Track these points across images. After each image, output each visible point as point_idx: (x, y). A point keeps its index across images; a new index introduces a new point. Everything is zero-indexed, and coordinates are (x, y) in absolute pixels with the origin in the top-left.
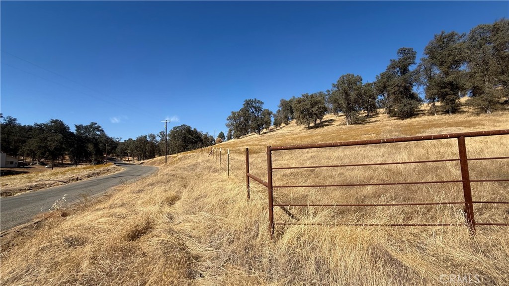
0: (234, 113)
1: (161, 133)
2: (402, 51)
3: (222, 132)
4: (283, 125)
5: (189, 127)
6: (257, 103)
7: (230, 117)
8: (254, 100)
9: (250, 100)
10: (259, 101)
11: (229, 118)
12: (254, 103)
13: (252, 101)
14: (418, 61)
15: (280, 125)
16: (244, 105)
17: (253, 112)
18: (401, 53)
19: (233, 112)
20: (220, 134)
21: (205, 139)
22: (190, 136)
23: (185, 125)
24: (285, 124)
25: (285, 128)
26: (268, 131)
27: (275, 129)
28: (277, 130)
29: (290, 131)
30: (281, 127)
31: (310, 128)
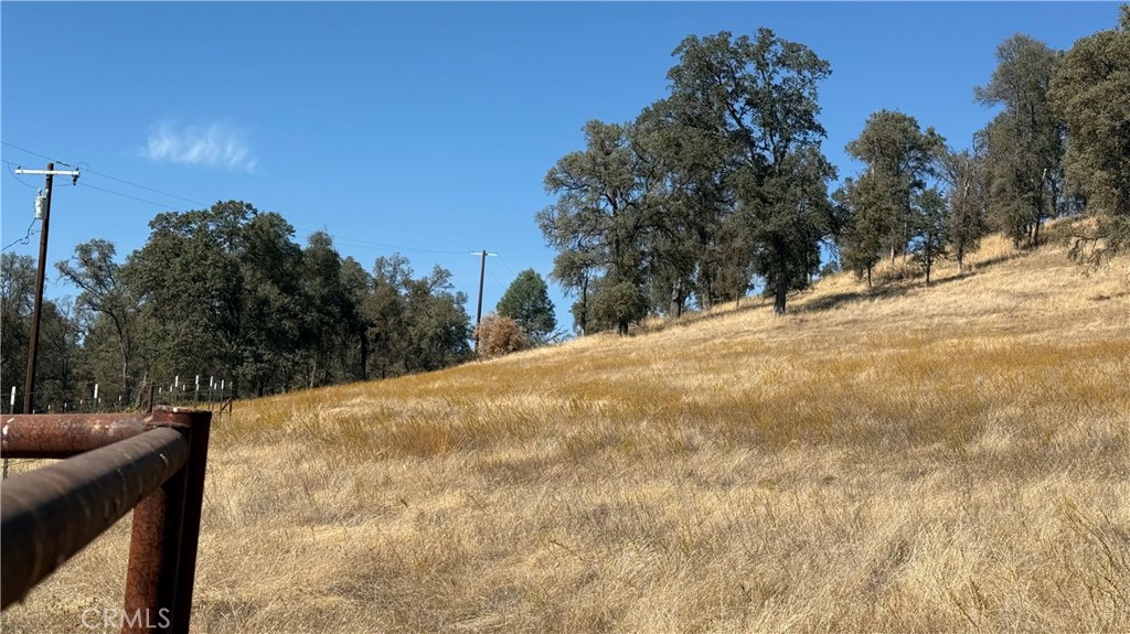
0: (603, 138)
1: (84, 250)
3: (530, 277)
4: (994, 245)
5: (275, 221)
6: (781, 62)
7: (569, 163)
8: (753, 42)
9: (721, 42)
10: (793, 48)
11: (568, 174)
12: (750, 68)
13: (743, 52)
16: (676, 73)
17: (744, 136)
19: (595, 128)
20: (516, 286)
21: (384, 315)
22: (268, 290)
23: (238, 209)
24: (1018, 236)
25: (996, 270)
26: (861, 288)
27: (916, 280)
28: (930, 284)
29: (1026, 296)
30: (970, 258)
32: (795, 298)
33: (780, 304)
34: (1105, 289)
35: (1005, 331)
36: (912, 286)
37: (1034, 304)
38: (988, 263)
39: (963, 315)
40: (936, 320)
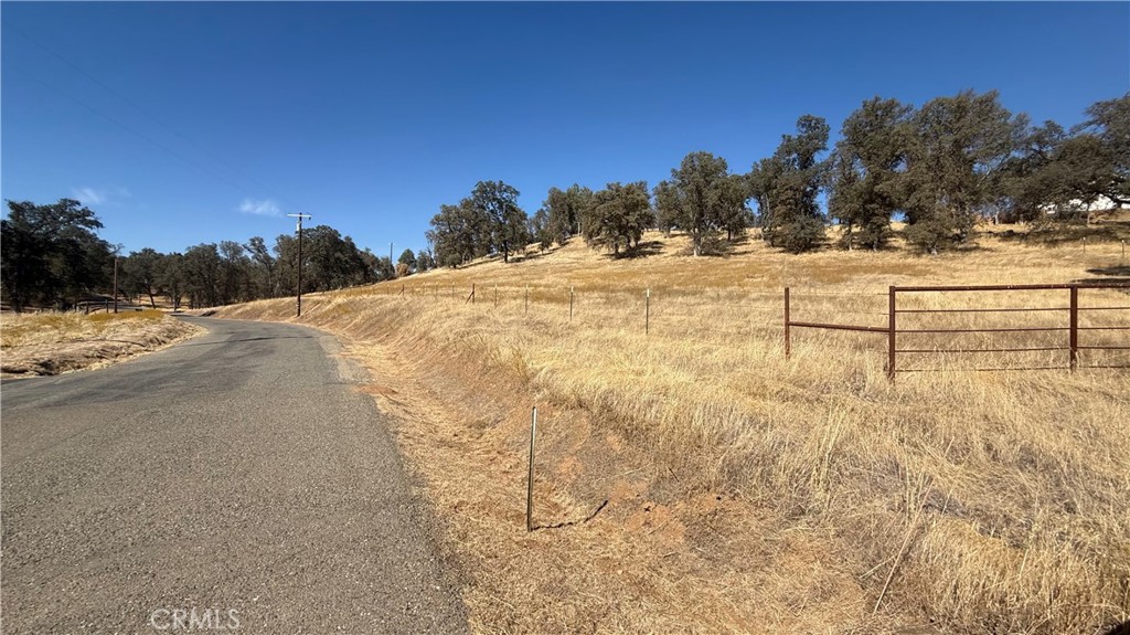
1: (253, 240)
2: (807, 122)
3: (408, 251)
6: (506, 191)
7: (437, 218)
8: (498, 184)
10: (509, 187)
12: (497, 192)
13: (495, 187)
14: (831, 145)
15: (549, 243)
16: (474, 192)
17: (494, 212)
18: (803, 126)
20: (404, 254)
21: (372, 264)
22: (338, 254)
24: (560, 242)
26: (522, 256)
30: (551, 248)
31: (619, 256)
32: (509, 258)
33: (506, 260)
38: (556, 249)
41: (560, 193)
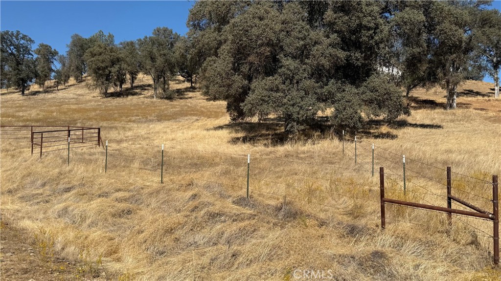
4: (72, 81)
10: (25, 36)
12: (14, 39)
13: (12, 35)
15: (66, 81)
17: (13, 55)
24: (77, 80)
25: (72, 88)
26: (41, 90)
27: (54, 89)
28: (58, 90)
29: (79, 95)
30: (66, 84)
31: (107, 95)
32: (26, 92)
33: (23, 93)
34: (95, 95)
35: (76, 104)
36: (54, 90)
37: (81, 97)
38: (71, 86)
39: (67, 99)
40: (62, 100)
41: (80, 39)
